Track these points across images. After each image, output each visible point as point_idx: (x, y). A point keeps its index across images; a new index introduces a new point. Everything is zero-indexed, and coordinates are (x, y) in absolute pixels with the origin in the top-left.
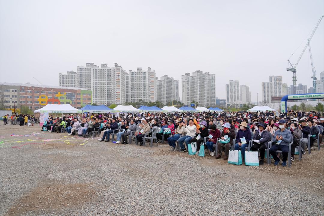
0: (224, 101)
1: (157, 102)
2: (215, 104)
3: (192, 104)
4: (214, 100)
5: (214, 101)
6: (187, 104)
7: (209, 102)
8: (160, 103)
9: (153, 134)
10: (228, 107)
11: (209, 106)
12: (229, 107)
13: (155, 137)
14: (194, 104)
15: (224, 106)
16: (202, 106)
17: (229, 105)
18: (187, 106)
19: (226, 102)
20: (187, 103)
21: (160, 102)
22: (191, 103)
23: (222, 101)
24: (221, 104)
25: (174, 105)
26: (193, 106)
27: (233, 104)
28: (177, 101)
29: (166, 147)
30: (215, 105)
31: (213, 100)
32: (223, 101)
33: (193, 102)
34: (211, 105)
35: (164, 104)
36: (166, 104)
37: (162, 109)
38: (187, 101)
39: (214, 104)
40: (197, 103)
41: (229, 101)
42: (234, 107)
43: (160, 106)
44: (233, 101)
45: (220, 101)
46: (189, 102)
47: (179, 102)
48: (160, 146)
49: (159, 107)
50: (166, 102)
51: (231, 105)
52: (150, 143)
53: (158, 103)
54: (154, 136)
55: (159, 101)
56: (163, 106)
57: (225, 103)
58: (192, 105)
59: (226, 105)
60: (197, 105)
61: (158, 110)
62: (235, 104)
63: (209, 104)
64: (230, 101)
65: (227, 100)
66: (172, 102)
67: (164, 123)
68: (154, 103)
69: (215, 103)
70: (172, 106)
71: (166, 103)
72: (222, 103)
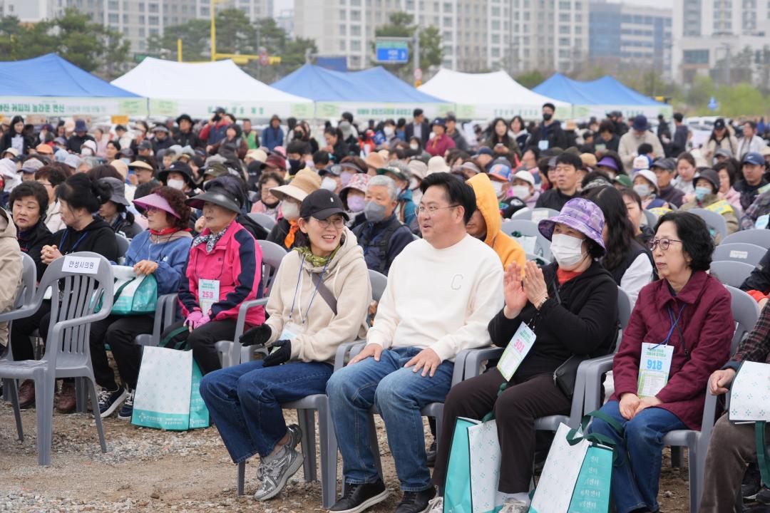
0: (660, 23)
1: (71, 24)
2: (585, 47)
3: (385, 43)
4: (573, 12)
5: (573, 24)
6: (343, 43)
7: (532, 32)
8: (99, 29)
9: (56, 327)
10: (689, 76)
11: (529, 60)
12: (703, 72)
13: (80, 365)
14: (401, 43)
15: (660, 67)
16: (472, 65)
17: (702, 56)
18: (338, 64)
19: (677, 29)
20: (337, 36)
21: (96, 20)
22: (378, 34)
23: (638, 19)
24: (636, 45)
25: (225, 48)
26: (393, 60)
27: (739, 46)
28: (252, 17)
29: (186, 461)
30: (582, 59)
31: (565, 17)
32: (648, 20)
33: (398, 26)
34: (545, 54)
35: (134, 37)
36: (153, 45)
37: (115, 83)
38: (337, 21)
39: (577, 53)
40: (432, 32)
41: (697, 23)
42: (742, 74)
43: (98, 59)
44: (737, 27)
45: (627, 18)
46: (356, 29)
47: (271, 30)
48: (130, 445)
49: (88, 67)
50: (154, 20)
51: (721, 55)
52: (26, 416)
53: (81, 28)
54: (66, 345)
55: (89, 17)
56: (121, 59)
57: (662, 40)
58: (383, 53)
59: (677, 57)
60: (433, 60)
61: (85, 92)
62: (747, 50)
63: (533, 46)
64: (707, 27)
65: (687, 12)
66: (205, 27)
67: (158, 221)
68: (43, 26)
69: (585, 36)
70: (208, 59)
71: (154, 33)
72: (638, 44)
